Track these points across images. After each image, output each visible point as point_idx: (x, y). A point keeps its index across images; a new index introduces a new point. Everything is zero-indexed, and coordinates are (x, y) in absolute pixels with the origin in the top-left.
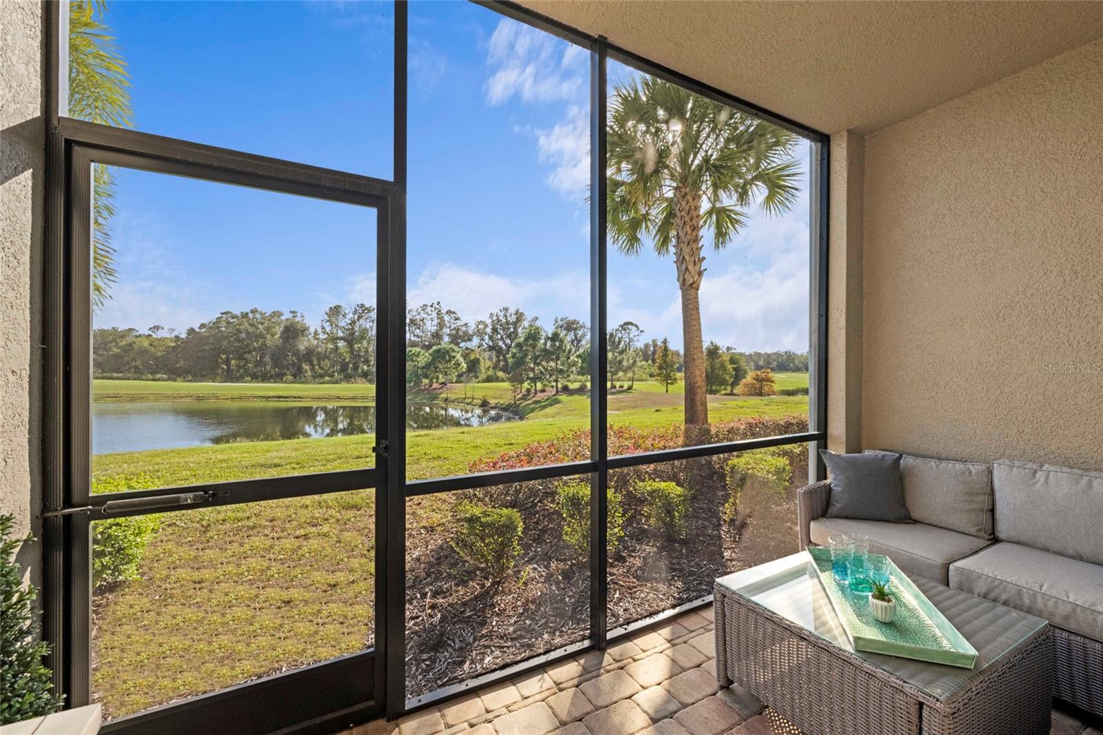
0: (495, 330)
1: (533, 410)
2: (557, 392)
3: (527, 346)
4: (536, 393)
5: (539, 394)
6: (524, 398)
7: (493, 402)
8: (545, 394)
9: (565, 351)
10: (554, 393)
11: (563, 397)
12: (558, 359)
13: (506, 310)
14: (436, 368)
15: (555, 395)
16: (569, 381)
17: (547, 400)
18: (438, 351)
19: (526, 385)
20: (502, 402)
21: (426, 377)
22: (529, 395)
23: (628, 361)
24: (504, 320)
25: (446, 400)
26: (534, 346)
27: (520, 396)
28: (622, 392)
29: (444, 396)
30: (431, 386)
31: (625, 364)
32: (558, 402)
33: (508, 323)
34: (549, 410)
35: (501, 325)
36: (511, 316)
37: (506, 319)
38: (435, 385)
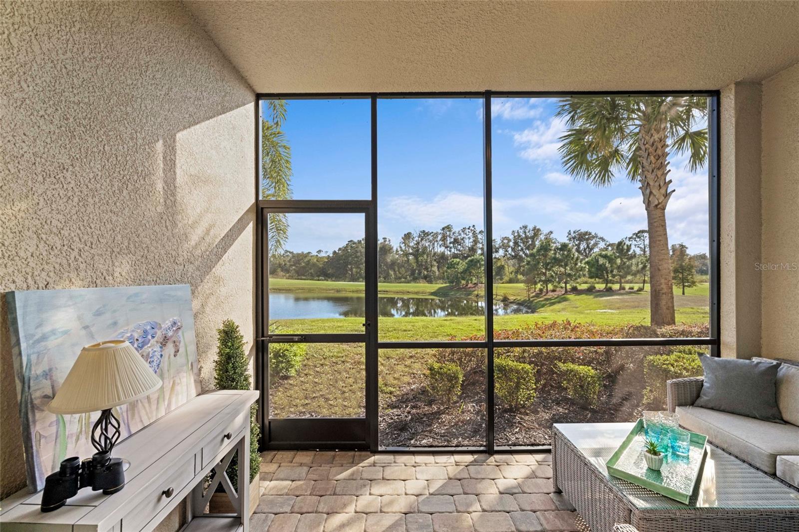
0: (516, 243)
1: (543, 306)
2: (566, 291)
3: (539, 255)
4: (547, 292)
5: (550, 293)
6: (537, 296)
7: (512, 298)
8: (555, 293)
9: (573, 258)
10: (563, 292)
11: (571, 297)
12: (566, 265)
13: (525, 227)
14: (470, 273)
15: (563, 295)
16: (578, 283)
17: (556, 298)
18: (471, 261)
19: (539, 286)
20: (519, 298)
21: (464, 279)
22: (541, 294)
23: (637, 265)
24: (524, 236)
25: (477, 295)
26: (545, 256)
27: (534, 294)
28: (631, 293)
29: (476, 293)
30: (467, 285)
31: (634, 268)
32: (565, 300)
33: (527, 237)
34: (557, 307)
35: (521, 239)
36: (529, 232)
37: (525, 234)
38: (470, 285)
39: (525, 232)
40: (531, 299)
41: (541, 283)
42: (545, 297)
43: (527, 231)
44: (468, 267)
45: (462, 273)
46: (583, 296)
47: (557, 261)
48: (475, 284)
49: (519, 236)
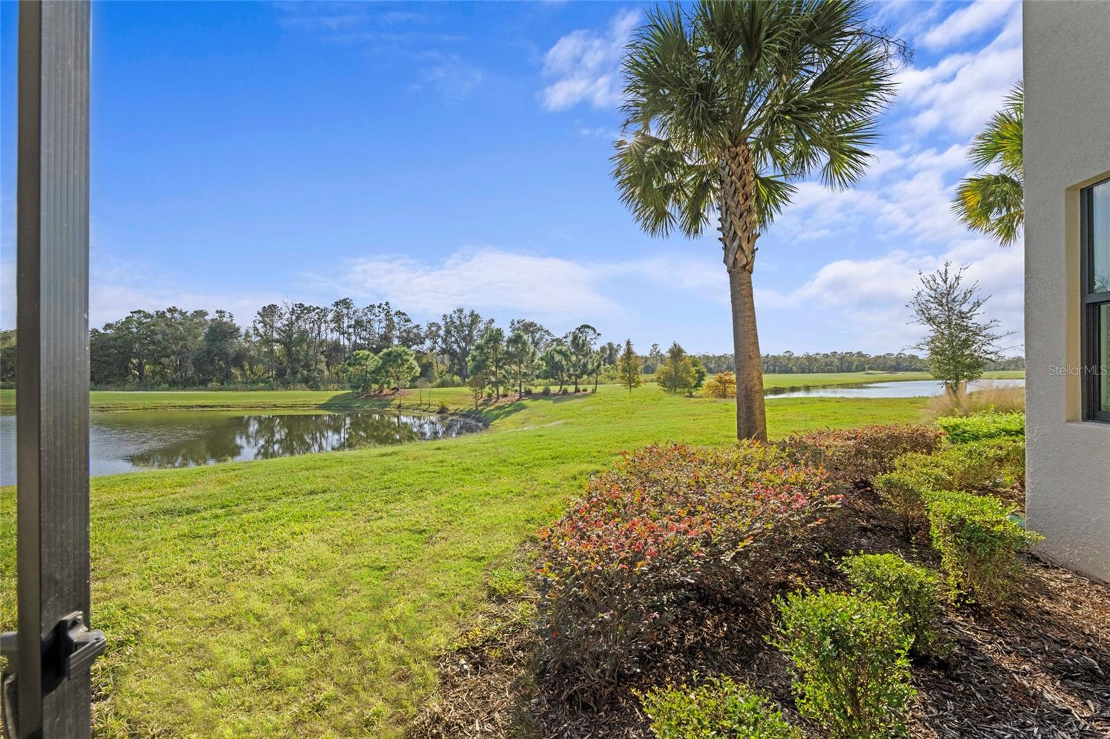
0: (448, 332)
1: (497, 417)
2: (521, 397)
3: (488, 348)
4: (498, 398)
5: (502, 399)
6: (486, 403)
7: (452, 408)
8: (507, 398)
9: (528, 353)
10: (517, 398)
11: (527, 402)
12: (521, 362)
13: (460, 311)
14: (387, 372)
16: (533, 385)
17: (510, 405)
18: (389, 354)
19: (487, 390)
20: (462, 408)
21: (376, 382)
22: (490, 400)
23: (593, 363)
24: (458, 323)
25: (400, 406)
26: (495, 349)
27: (480, 401)
29: (397, 402)
30: (381, 392)
31: (590, 367)
32: (524, 407)
33: (462, 325)
34: (514, 416)
37: (461, 321)
38: (386, 391)
39: (460, 318)
40: (479, 408)
41: (490, 386)
42: (497, 404)
43: (463, 317)
44: (384, 364)
45: (373, 372)
46: (541, 402)
47: (509, 357)
48: (394, 389)
49: (453, 323)
